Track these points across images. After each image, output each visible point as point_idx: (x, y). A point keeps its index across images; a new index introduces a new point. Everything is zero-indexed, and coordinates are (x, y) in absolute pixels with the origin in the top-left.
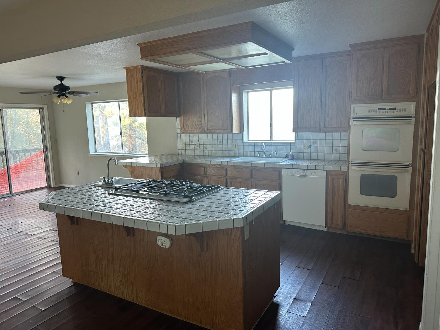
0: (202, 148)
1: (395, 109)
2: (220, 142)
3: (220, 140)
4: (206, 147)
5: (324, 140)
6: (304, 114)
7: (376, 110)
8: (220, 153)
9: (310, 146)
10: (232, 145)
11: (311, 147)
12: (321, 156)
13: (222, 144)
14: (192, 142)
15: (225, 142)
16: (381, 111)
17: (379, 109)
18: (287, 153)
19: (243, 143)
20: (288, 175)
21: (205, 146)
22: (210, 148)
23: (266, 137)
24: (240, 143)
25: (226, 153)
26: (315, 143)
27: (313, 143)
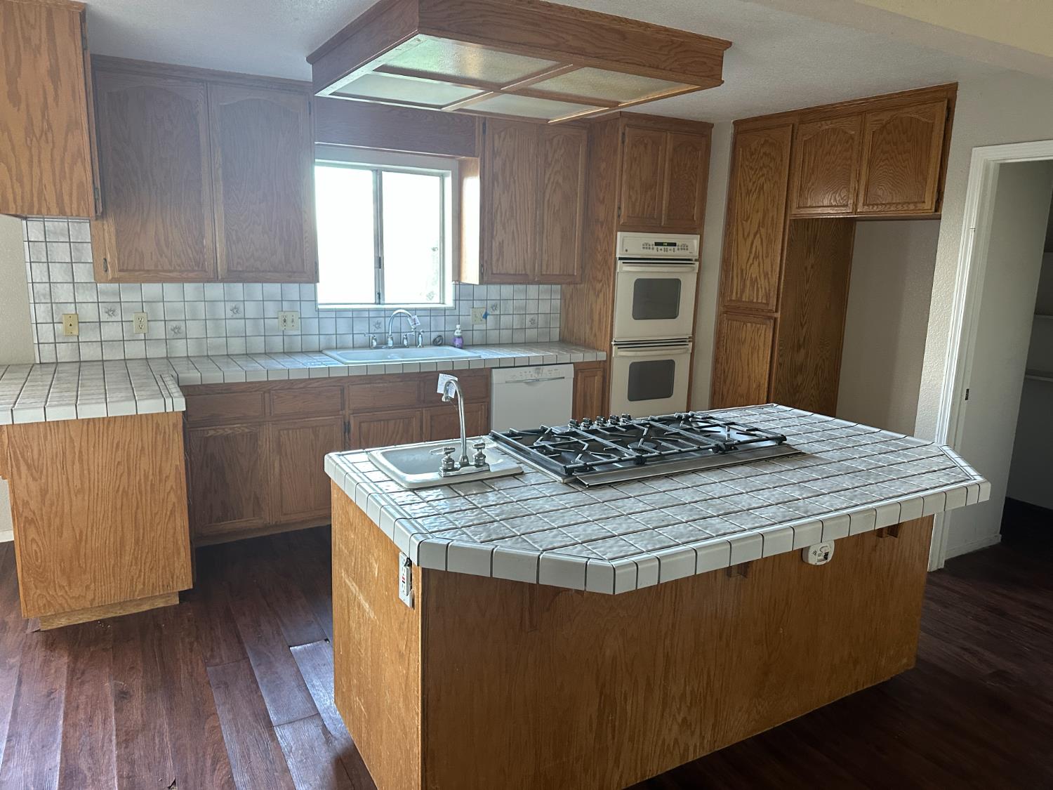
0: (159, 330)
1: (674, 244)
2: (236, 310)
3: (233, 305)
4: (176, 330)
5: (512, 301)
6: (503, 241)
7: (652, 245)
8: (237, 346)
9: (486, 316)
10: (281, 319)
11: (488, 317)
12: (506, 335)
13: (241, 315)
14: (111, 312)
15: (251, 310)
16: (660, 247)
17: (657, 244)
18: (438, 334)
19: (318, 311)
20: (506, 382)
21: (174, 324)
22: (194, 329)
23: (363, 295)
24: (307, 310)
25: (258, 344)
26: (494, 307)
27: (492, 308)
